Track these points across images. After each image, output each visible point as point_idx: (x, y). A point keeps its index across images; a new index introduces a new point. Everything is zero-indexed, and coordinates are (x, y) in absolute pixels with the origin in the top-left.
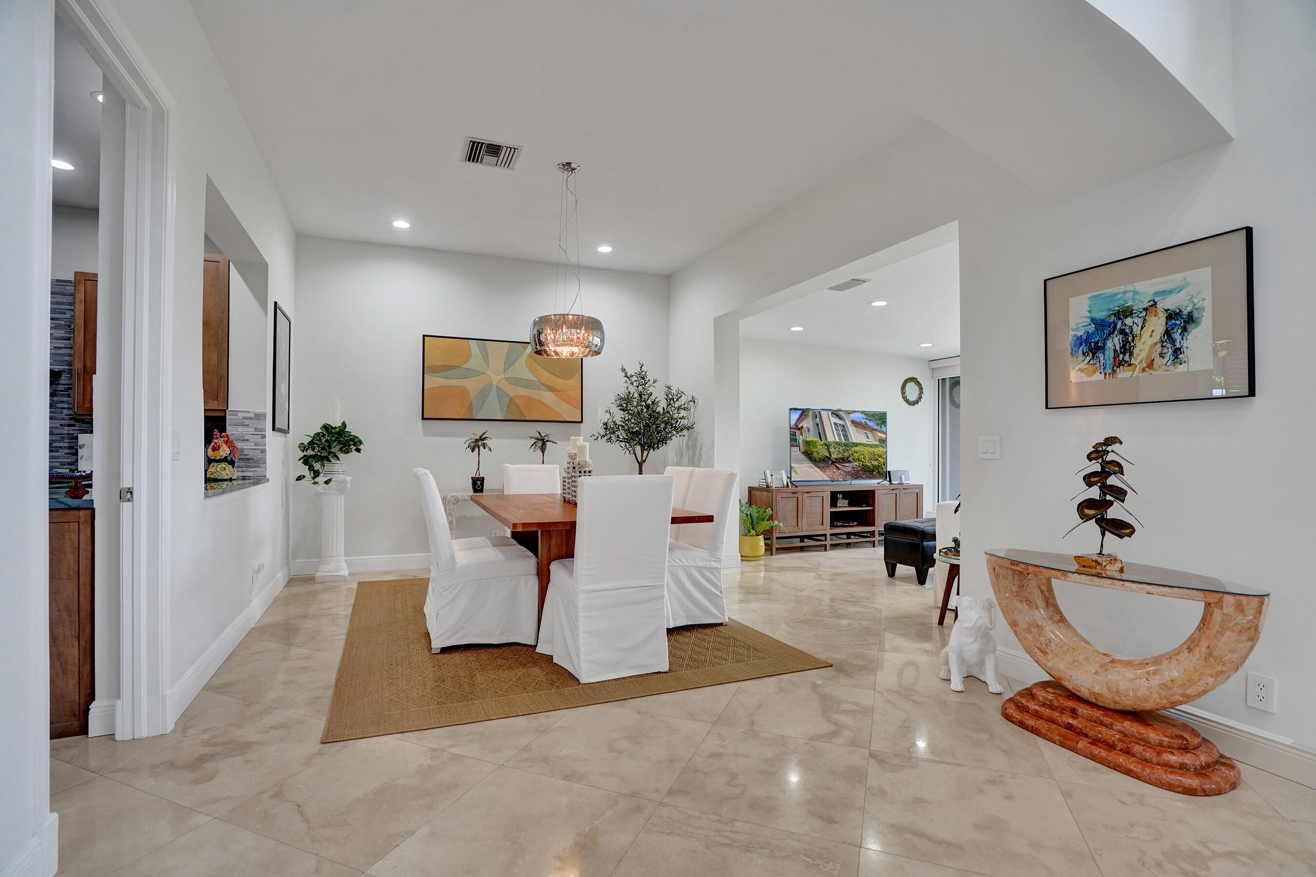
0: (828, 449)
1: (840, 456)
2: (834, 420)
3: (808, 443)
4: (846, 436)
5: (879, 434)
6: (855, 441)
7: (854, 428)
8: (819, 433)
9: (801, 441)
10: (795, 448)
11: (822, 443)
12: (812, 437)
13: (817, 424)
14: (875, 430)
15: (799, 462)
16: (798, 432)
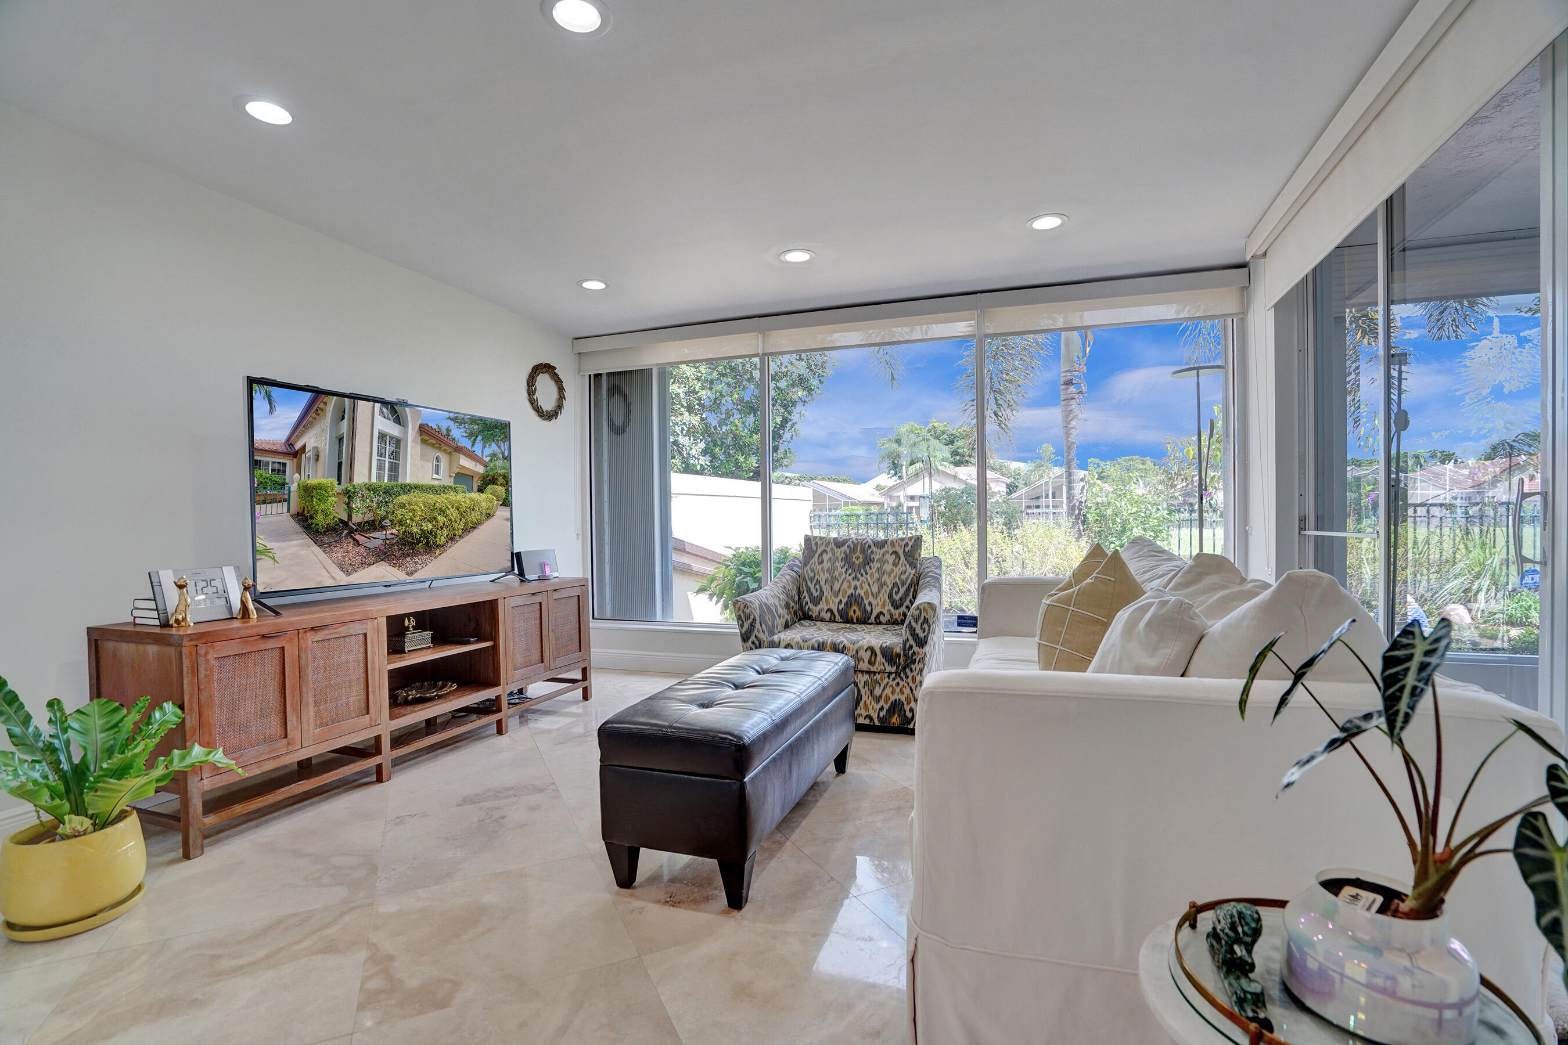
0: (348, 504)
1: (369, 517)
2: (385, 425)
3: (308, 491)
4: (394, 469)
5: (465, 462)
6: (408, 481)
7: (418, 447)
8: (340, 464)
9: (294, 487)
10: (280, 504)
11: (338, 489)
12: (320, 476)
13: (341, 440)
14: (459, 450)
15: (280, 535)
16: (290, 464)
